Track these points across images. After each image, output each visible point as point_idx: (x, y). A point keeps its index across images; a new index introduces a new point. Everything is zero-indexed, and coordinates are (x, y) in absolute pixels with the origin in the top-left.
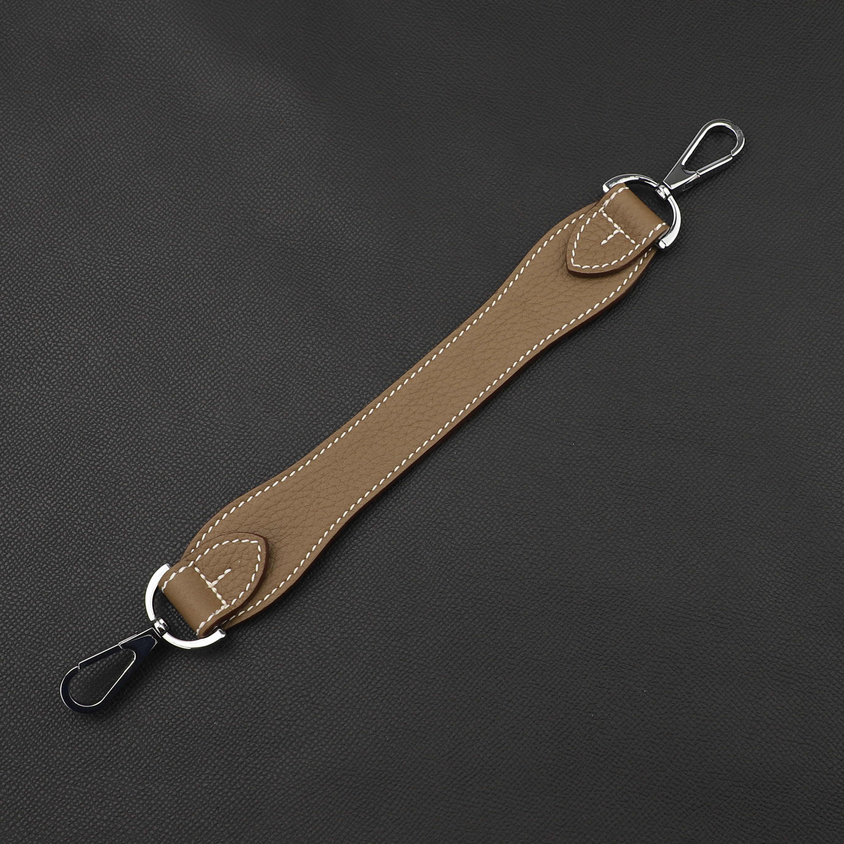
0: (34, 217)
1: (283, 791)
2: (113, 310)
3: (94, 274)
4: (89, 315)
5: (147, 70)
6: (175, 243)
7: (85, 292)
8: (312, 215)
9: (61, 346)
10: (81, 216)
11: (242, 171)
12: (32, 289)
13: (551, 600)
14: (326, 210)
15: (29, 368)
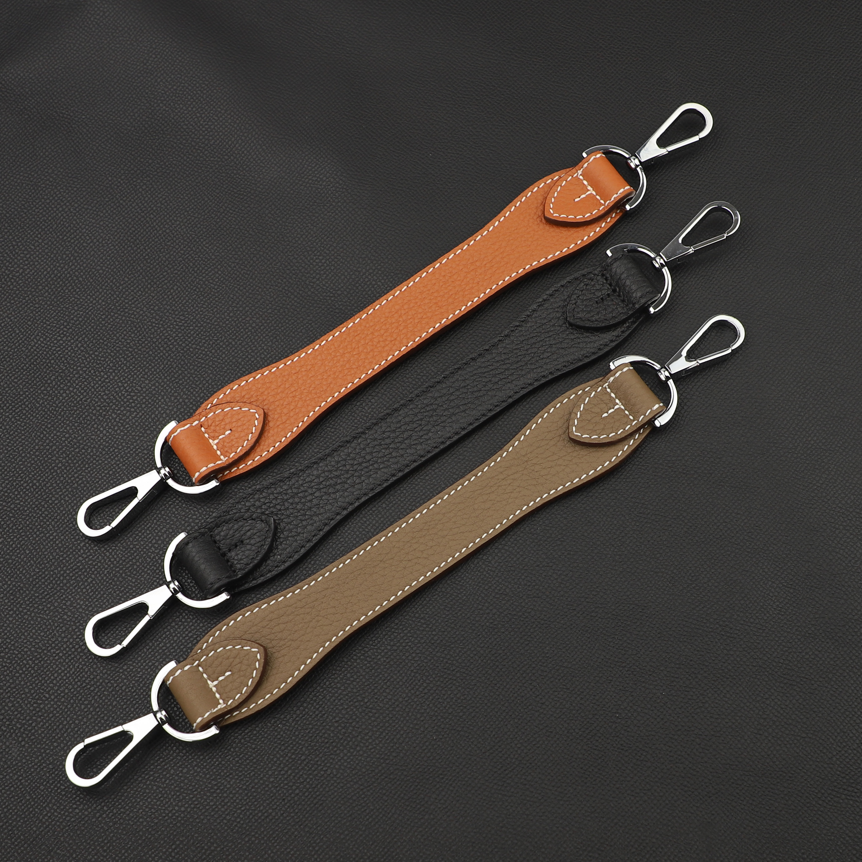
0: (107, 282)
1: (342, 785)
2: (180, 363)
3: (161, 332)
4: (158, 368)
5: (206, 152)
6: (234, 304)
7: (154, 348)
8: (357, 279)
9: (134, 396)
10: (149, 281)
11: (294, 241)
12: (106, 345)
13: (579, 615)
14: (370, 274)
15: (105, 415)
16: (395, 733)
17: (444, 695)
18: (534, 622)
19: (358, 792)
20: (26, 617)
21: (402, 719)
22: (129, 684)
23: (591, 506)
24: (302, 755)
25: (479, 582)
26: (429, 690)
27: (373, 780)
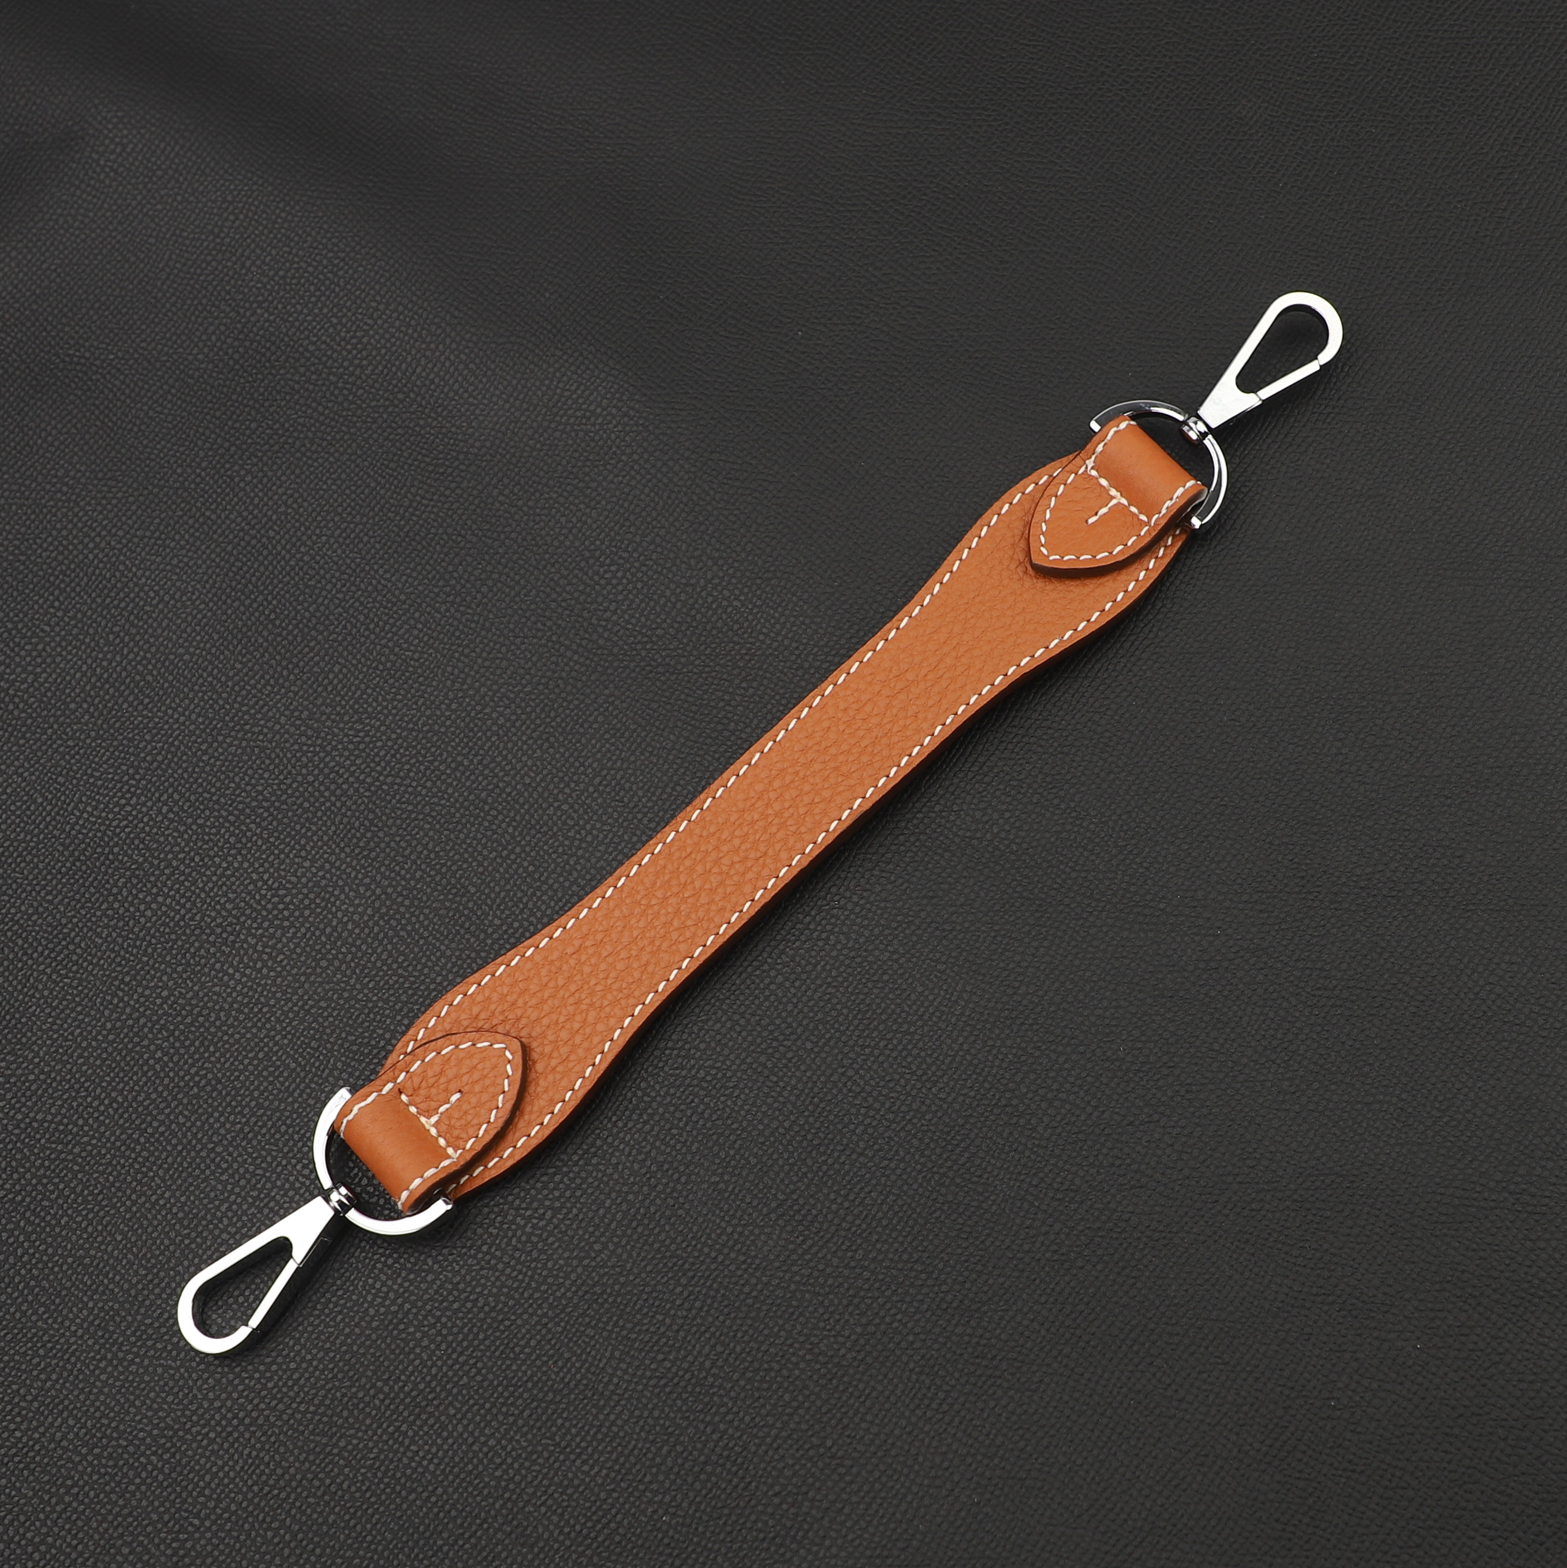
16: (895, 1502)
17: (982, 1410)
18: (1139, 1238)
20: (133, 1368)
21: (906, 1471)
22: (355, 1476)
23: (1219, 987)
25: (1019, 1173)
26: (952, 1405)
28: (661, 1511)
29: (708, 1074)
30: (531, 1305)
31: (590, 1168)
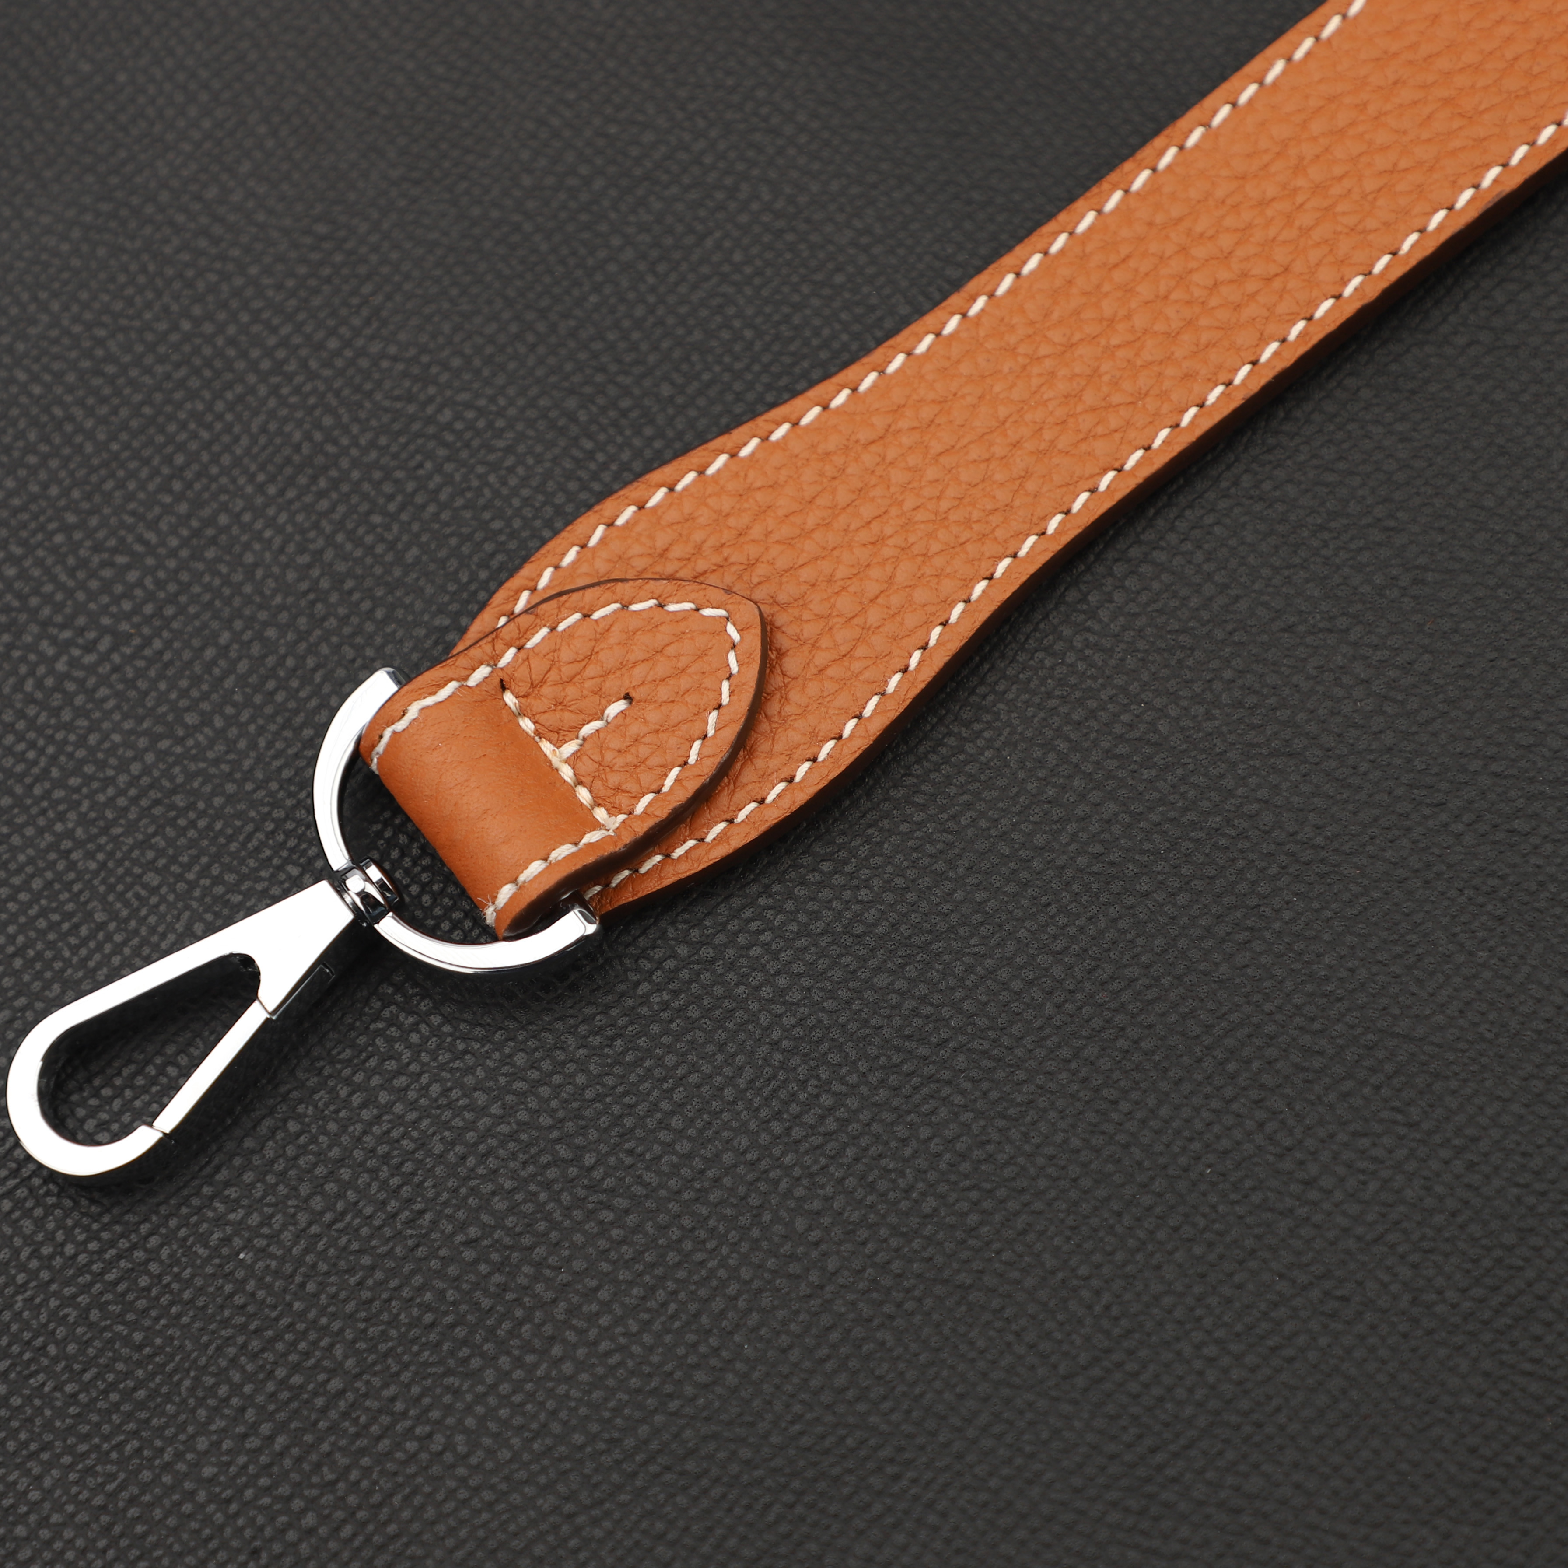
16: (703, 1292)
17: (904, 1141)
18: (1270, 855)
19: (556, 1527)
21: (733, 1235)
24: (332, 1373)
25: (1049, 695)
26: (844, 1123)
27: (615, 1477)
28: (237, 1242)
29: (458, 417)
30: (44, 812)
31: (200, 566)
